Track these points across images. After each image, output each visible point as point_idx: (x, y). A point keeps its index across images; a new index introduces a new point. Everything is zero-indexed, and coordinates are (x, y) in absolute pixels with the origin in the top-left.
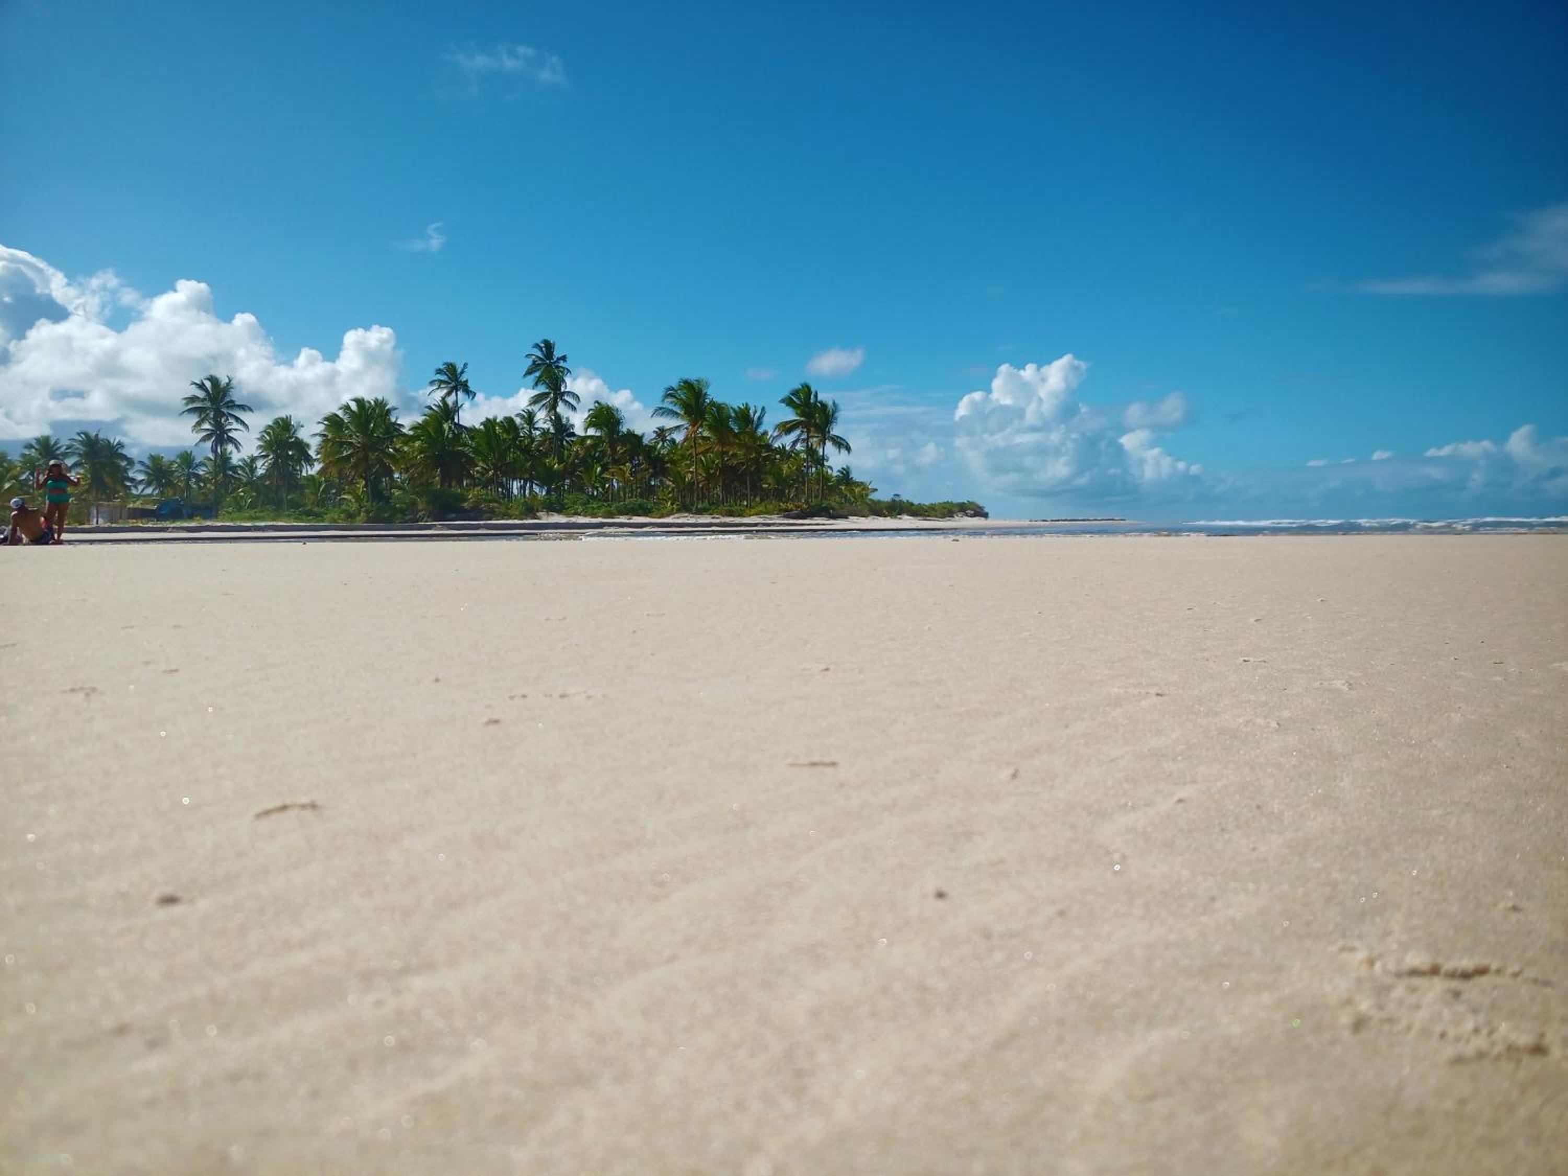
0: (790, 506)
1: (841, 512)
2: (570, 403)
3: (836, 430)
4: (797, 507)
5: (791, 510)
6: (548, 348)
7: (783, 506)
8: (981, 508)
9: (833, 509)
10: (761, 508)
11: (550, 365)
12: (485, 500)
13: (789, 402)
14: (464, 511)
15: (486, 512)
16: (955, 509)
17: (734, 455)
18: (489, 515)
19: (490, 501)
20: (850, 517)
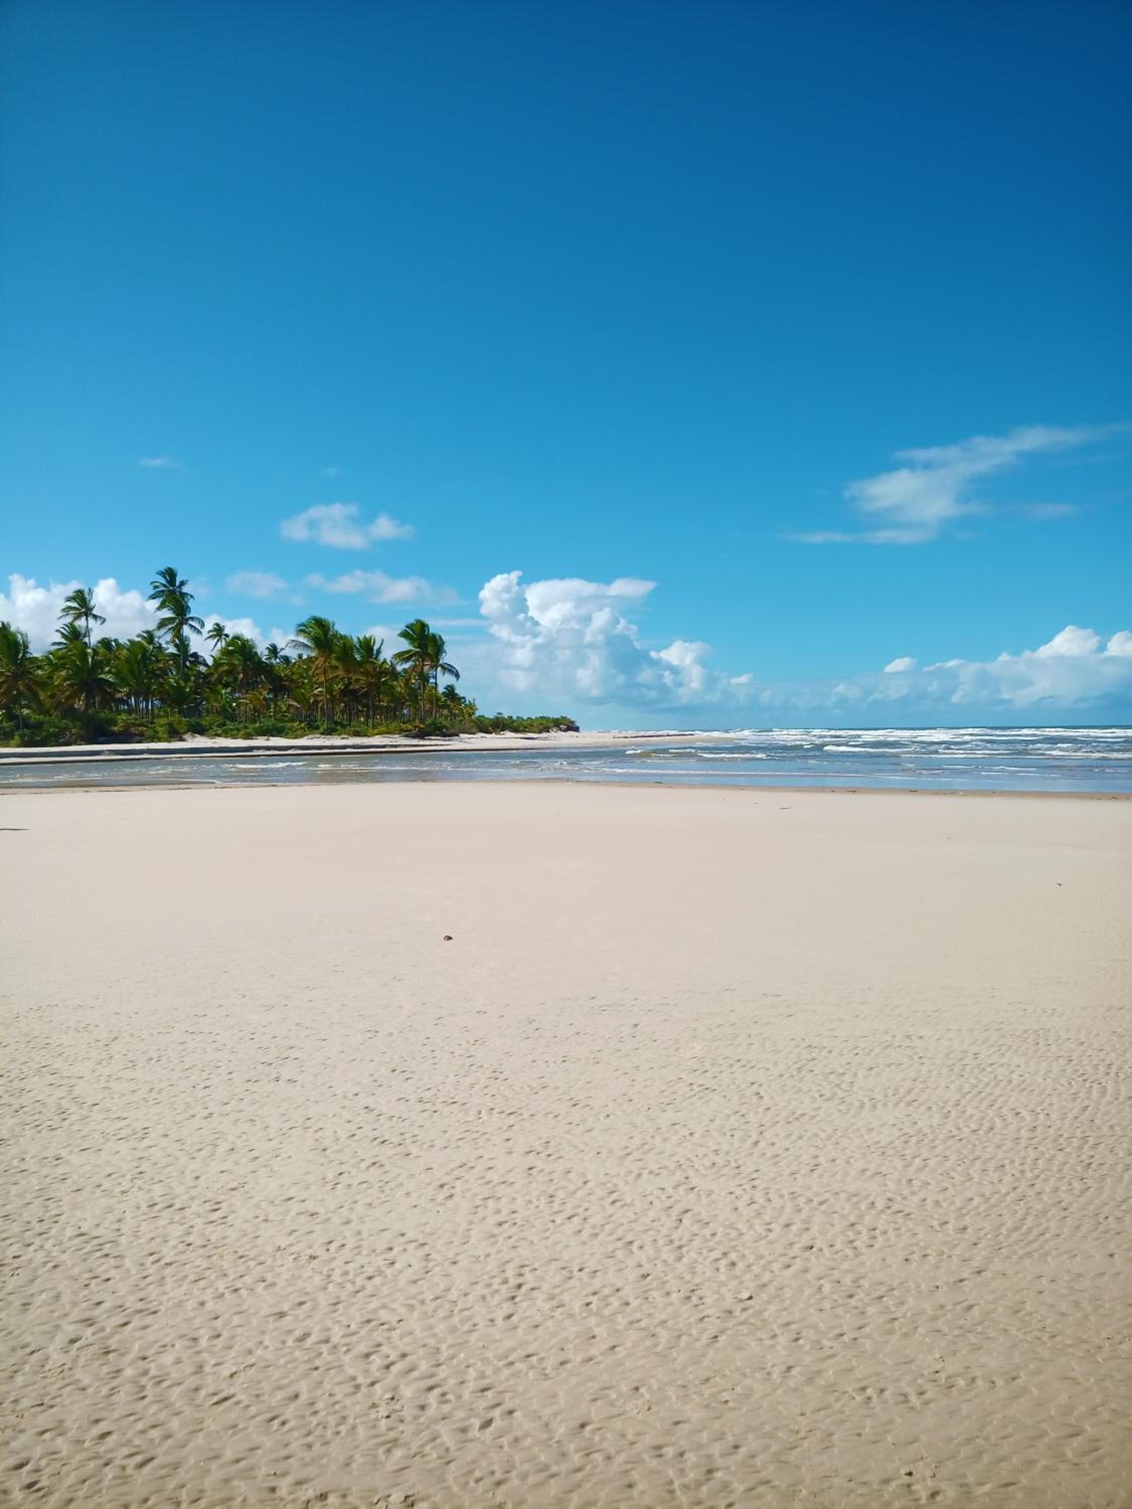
0: (410, 727)
1: (452, 731)
2: (195, 628)
3: (445, 659)
4: (415, 727)
5: (411, 731)
6: (170, 574)
7: (404, 726)
8: (572, 723)
9: (447, 728)
10: (383, 729)
11: (174, 592)
12: (134, 724)
13: (405, 635)
14: (113, 734)
15: (135, 735)
16: (551, 725)
17: (357, 681)
18: (137, 738)
19: (139, 725)
20: (461, 735)
